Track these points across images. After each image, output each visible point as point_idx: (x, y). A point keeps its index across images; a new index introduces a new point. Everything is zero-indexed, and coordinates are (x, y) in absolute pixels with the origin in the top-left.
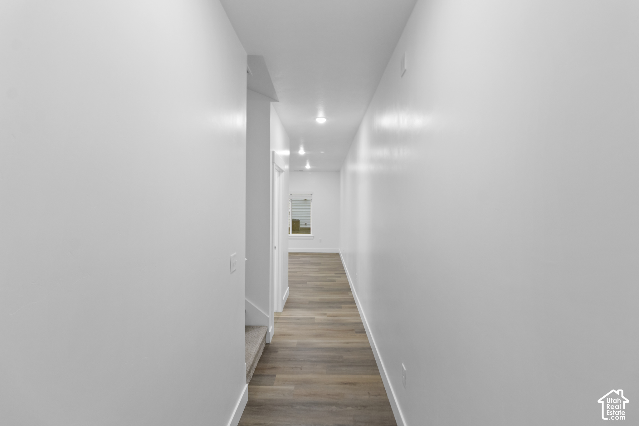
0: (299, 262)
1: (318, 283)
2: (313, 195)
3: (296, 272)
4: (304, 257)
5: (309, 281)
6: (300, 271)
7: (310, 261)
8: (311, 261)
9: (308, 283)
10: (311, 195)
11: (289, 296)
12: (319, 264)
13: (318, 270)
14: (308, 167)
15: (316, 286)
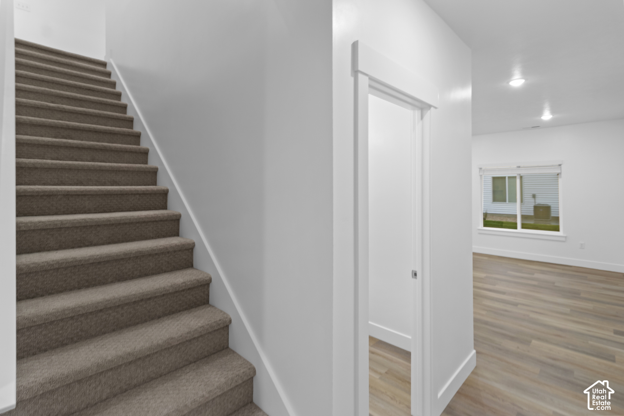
0: (530, 282)
1: (561, 352)
2: (562, 166)
3: (516, 305)
4: (543, 272)
5: (539, 339)
6: (523, 305)
7: (554, 283)
8: (556, 284)
9: (534, 342)
10: (560, 165)
11: (473, 373)
12: (574, 295)
13: (568, 310)
14: (547, 116)
15: (554, 359)
